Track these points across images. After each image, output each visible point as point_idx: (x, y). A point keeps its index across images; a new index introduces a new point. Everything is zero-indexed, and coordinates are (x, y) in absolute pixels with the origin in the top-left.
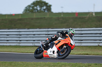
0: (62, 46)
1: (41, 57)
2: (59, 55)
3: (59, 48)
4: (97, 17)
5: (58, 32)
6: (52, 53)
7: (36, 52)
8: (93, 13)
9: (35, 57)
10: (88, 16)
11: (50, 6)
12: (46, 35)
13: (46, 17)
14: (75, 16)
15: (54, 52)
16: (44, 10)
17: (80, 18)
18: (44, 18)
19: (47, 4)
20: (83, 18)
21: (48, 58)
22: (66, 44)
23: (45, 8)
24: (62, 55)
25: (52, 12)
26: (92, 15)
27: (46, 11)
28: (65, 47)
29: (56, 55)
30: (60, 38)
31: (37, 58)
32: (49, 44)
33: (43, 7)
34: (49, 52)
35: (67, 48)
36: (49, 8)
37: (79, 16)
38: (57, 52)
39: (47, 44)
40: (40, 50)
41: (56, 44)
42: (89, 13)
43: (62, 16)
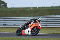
0: (34, 28)
1: (21, 35)
2: (32, 33)
3: (32, 29)
4: (34, 10)
5: (31, 19)
6: (28, 32)
7: (17, 32)
8: (31, 8)
9: (17, 34)
10: (28, 10)
11: (6, 4)
12: (4, 21)
13: (4, 10)
14: (21, 10)
15: (29, 31)
16: (3, 6)
17: (24, 11)
18: (3, 11)
19: (4, 2)
20: (25, 11)
21: (25, 35)
22: (36, 27)
23: (3, 5)
24: (34, 33)
25: (7, 8)
26: (31, 9)
27: (4, 7)
28: (36, 28)
29: (30, 33)
30: (32, 23)
31: (18, 35)
32: (26, 27)
33: (2, 4)
34: (26, 31)
35: (37, 28)
36: (5, 5)
37: (23, 10)
38: (31, 31)
39: (24, 27)
40: (20, 30)
41: (30, 27)
42: (29, 8)
43: (13, 9)
